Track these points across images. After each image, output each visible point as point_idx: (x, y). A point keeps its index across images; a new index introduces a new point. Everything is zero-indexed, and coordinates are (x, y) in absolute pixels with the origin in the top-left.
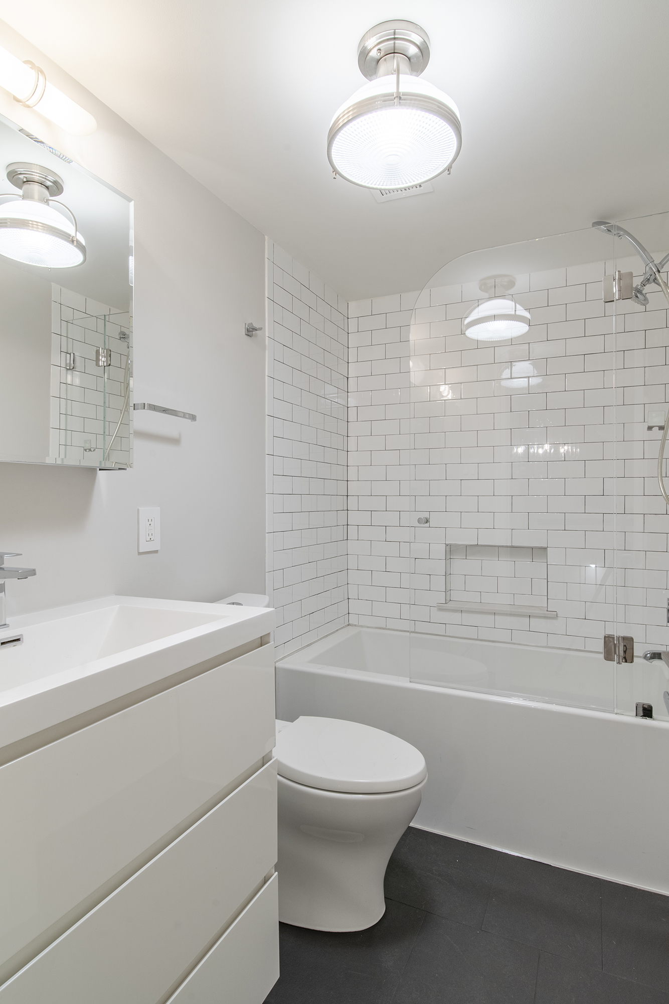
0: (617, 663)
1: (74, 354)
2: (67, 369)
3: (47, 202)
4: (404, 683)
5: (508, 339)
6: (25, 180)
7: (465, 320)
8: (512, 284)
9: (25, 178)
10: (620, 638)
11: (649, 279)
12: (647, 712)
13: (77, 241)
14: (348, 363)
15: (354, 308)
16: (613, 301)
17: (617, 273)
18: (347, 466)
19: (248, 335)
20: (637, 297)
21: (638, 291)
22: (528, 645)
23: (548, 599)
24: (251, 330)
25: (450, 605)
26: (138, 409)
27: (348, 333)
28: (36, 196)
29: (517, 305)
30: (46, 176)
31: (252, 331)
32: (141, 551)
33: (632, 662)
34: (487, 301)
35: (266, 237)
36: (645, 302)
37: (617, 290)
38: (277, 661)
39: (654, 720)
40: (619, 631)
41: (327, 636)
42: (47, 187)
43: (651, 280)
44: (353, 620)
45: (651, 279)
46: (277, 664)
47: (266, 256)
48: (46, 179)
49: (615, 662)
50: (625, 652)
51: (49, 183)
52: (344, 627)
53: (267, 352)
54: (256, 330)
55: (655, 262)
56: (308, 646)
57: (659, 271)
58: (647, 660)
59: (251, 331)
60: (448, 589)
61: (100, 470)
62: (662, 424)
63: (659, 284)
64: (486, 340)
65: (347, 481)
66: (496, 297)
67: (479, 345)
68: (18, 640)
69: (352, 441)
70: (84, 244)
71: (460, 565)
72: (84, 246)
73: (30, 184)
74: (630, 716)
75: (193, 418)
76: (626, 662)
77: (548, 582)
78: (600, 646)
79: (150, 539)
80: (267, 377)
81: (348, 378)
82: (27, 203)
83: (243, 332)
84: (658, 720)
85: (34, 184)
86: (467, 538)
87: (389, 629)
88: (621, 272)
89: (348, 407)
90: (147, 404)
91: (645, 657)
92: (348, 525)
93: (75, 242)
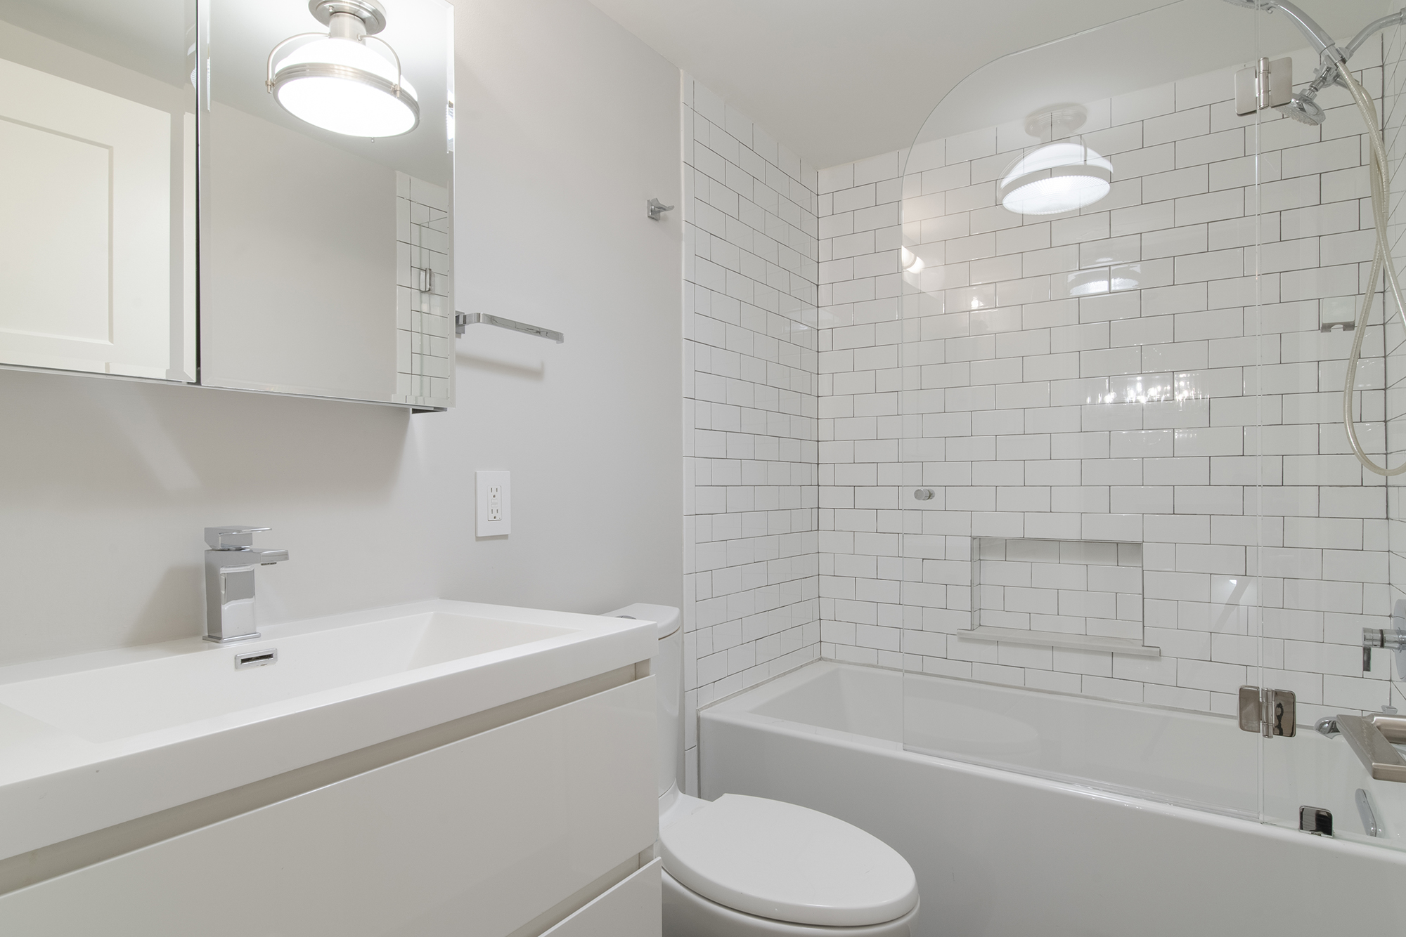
0: (1264, 736)
1: (430, 270)
2: (422, 292)
3: (361, 39)
4: (893, 750)
5: (1076, 210)
6: (331, 11)
7: (1001, 182)
8: (1081, 118)
9: (331, 8)
10: (1270, 694)
11: (1325, 78)
12: (1324, 824)
13: (402, 91)
14: (818, 263)
15: (827, 180)
16: (1255, 112)
17: (1262, 62)
18: (818, 419)
19: (653, 218)
20: (1303, 109)
21: (1305, 101)
22: (1109, 701)
23: (1144, 626)
24: (657, 209)
25: (979, 633)
26: (470, 323)
27: (818, 218)
28: (347, 32)
29: (1089, 151)
30: (360, 3)
31: (659, 212)
32: (479, 535)
33: (1292, 734)
34: (1038, 148)
35: (681, 70)
36: (1317, 118)
37: (1262, 91)
38: (702, 709)
39: (1334, 837)
40: (1267, 681)
41: (784, 674)
42: (363, 20)
43: (1330, 79)
44: (827, 651)
45: (1330, 77)
46: (701, 712)
47: (682, 100)
48: (359, 6)
49: (1261, 734)
50: (1279, 718)
51: (366, 14)
52: (812, 662)
53: (683, 243)
54: (665, 210)
55: (1337, 46)
56: (753, 687)
57: (1344, 61)
58: (1324, 734)
59: (656, 212)
60: (976, 607)
61: (415, 411)
62: (1349, 319)
63: (1345, 86)
64: (1039, 213)
65: (818, 441)
66: (1052, 141)
67: (1025, 222)
68: (269, 656)
69: (825, 381)
70: (416, 99)
71: (996, 571)
72: (416, 102)
73: (338, 16)
74: (1288, 828)
75: (557, 336)
76: (1281, 734)
77: (1144, 598)
78: (1232, 705)
79: (495, 518)
80: (683, 282)
81: (818, 286)
82: (336, 41)
83: (645, 213)
84: (1342, 839)
85: (344, 16)
86: (1009, 528)
87: (882, 668)
88: (1270, 60)
89: (818, 330)
90: (484, 314)
91: (1320, 728)
92: (818, 508)
93: (398, 92)
